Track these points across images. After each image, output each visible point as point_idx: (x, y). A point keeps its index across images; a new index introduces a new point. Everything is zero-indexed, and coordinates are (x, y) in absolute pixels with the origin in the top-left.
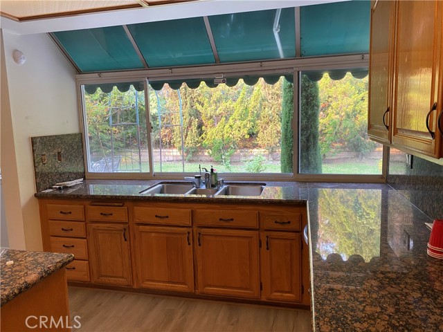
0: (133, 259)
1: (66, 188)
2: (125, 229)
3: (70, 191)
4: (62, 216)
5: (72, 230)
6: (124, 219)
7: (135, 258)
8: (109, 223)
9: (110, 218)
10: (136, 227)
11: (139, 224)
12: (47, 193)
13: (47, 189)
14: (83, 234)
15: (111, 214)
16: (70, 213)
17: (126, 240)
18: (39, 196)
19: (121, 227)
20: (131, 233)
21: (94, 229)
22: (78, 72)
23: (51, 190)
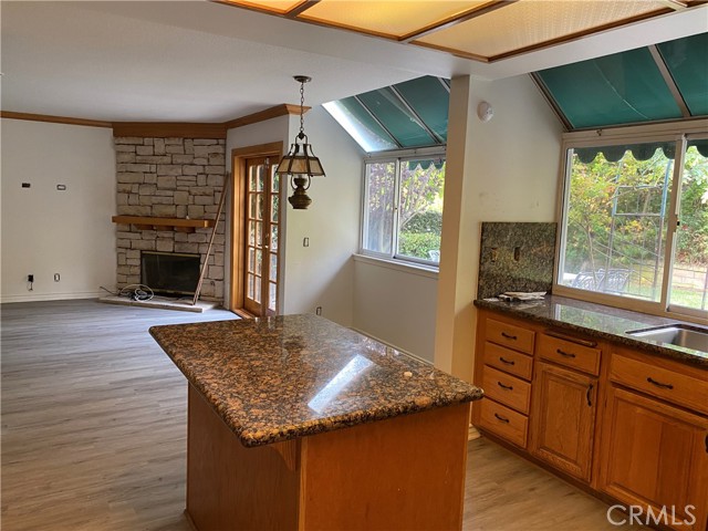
0: (598, 440)
1: (517, 301)
2: (591, 387)
3: (522, 307)
4: (503, 340)
5: (513, 363)
6: (594, 370)
7: (601, 439)
8: (569, 368)
9: (570, 362)
10: (610, 387)
11: (616, 385)
12: (490, 303)
13: (490, 297)
14: (527, 374)
15: (574, 356)
16: (515, 338)
17: (590, 404)
18: (478, 305)
19: (586, 380)
20: (601, 395)
21: (544, 372)
22: (568, 128)
23: (496, 300)
